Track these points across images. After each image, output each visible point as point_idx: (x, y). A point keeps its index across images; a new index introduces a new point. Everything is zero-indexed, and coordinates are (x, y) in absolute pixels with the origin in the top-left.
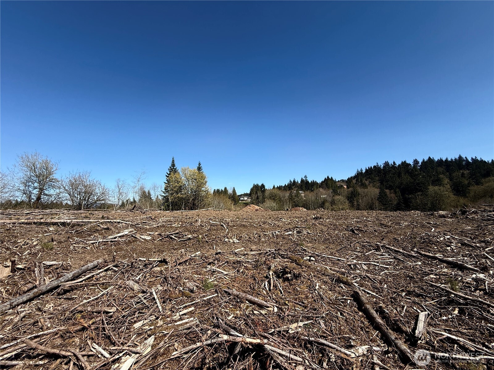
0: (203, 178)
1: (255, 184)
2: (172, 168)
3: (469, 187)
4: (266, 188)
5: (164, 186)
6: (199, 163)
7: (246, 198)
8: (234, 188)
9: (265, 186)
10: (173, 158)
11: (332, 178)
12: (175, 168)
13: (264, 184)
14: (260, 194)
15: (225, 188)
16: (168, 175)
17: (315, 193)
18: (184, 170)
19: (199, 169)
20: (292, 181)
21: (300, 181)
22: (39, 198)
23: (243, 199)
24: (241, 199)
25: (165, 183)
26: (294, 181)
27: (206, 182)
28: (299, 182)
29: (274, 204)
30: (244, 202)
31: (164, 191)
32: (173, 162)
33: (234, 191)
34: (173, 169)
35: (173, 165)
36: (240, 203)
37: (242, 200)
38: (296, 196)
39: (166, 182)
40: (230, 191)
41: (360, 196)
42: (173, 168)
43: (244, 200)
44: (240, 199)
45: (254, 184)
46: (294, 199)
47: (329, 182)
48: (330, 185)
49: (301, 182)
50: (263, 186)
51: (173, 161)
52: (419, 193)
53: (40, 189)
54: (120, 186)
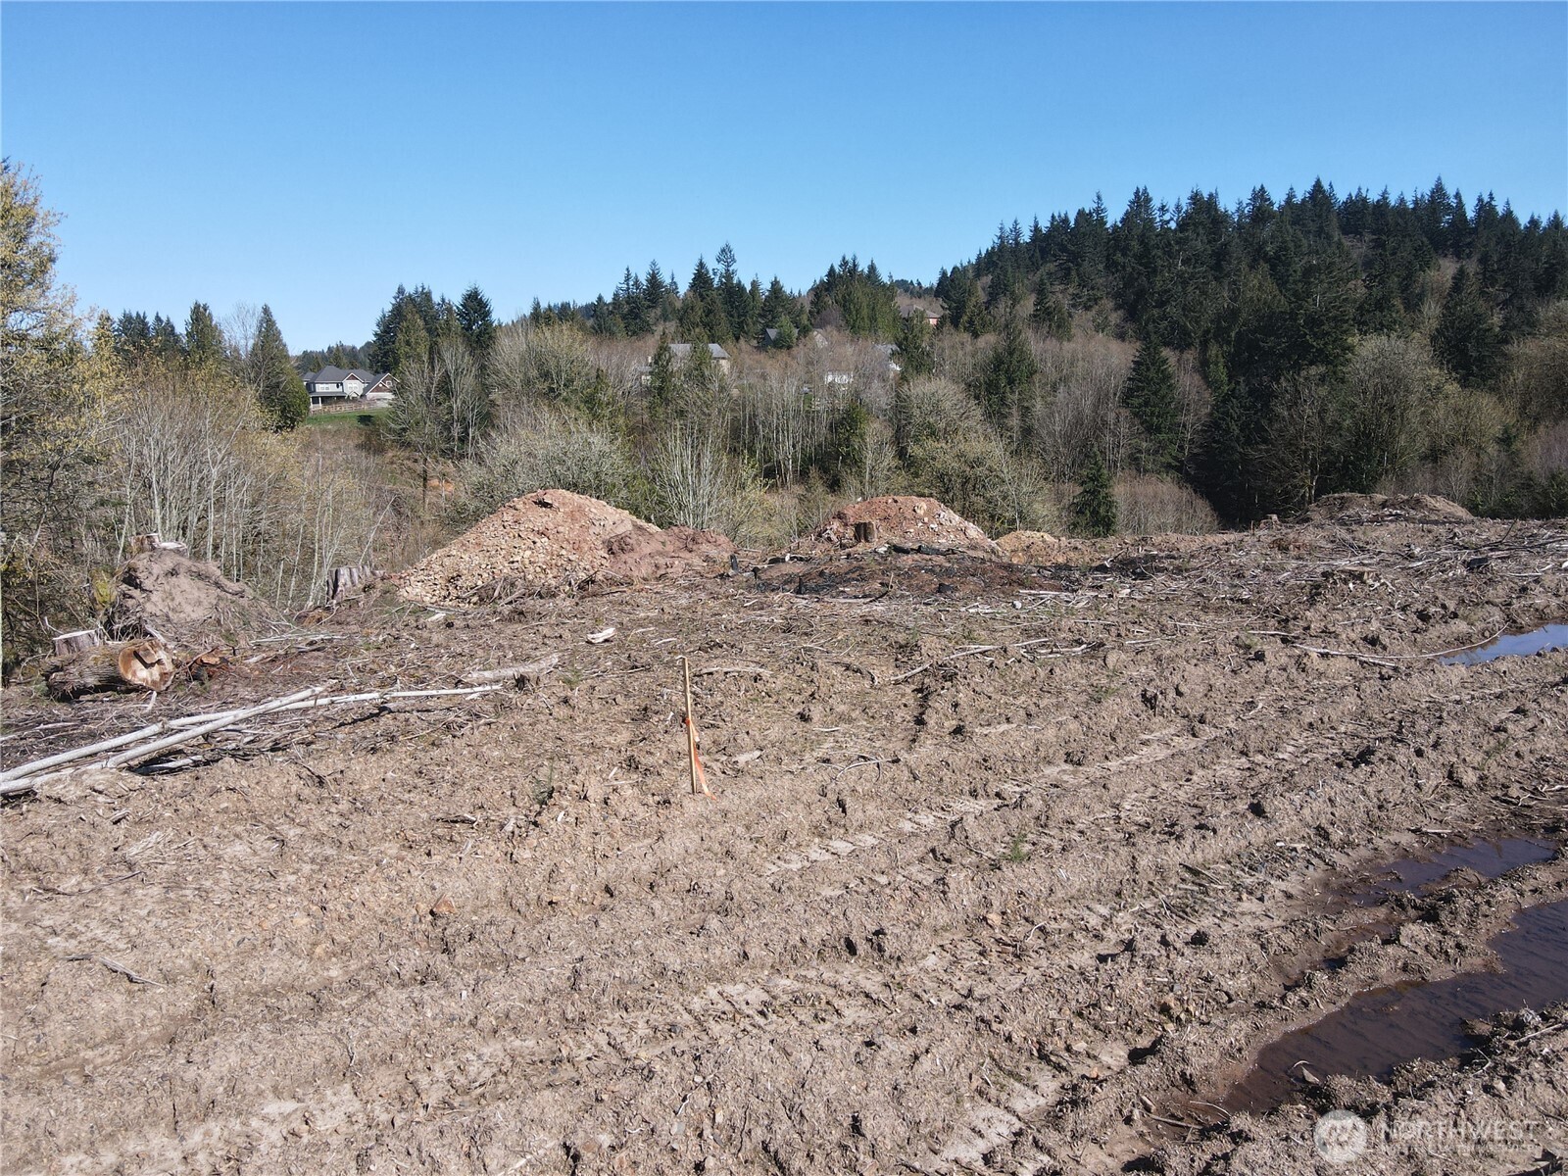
1: (410, 290)
3: (1506, 341)
7: (352, 387)
8: (266, 310)
9: (491, 304)
11: (872, 268)
13: (486, 294)
15: (199, 315)
17: (802, 361)
20: (643, 279)
21: (690, 279)
23: (332, 387)
24: (319, 386)
26: (653, 279)
27: (45, 262)
28: (683, 288)
29: (598, 441)
30: (345, 409)
33: (268, 330)
36: (316, 420)
37: (329, 399)
38: (689, 376)
40: (239, 335)
41: (1037, 378)
43: (341, 398)
44: (310, 387)
45: (401, 291)
47: (859, 294)
48: (865, 312)
49: (693, 286)
50: (475, 304)
52: (1313, 370)
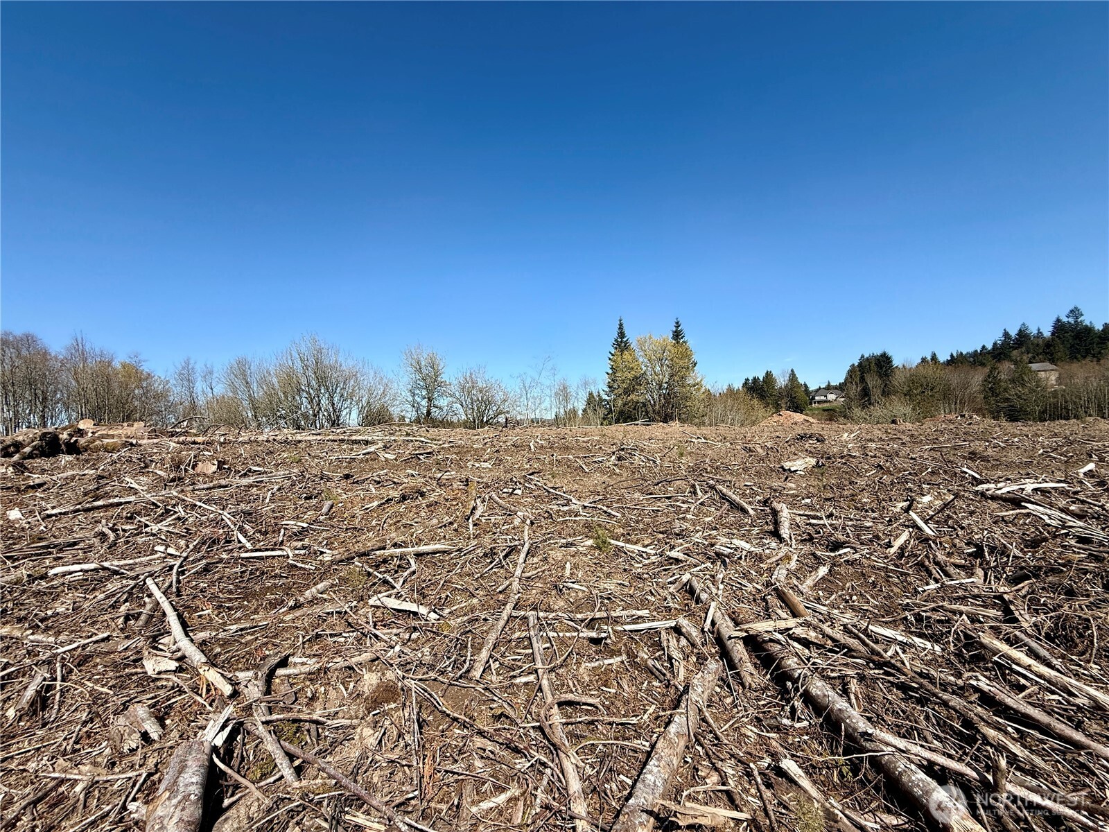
0: (686, 354)
1: (866, 355)
2: (620, 340)
4: (896, 362)
5: (607, 379)
6: (677, 323)
7: (831, 397)
8: (792, 371)
9: (893, 358)
10: (620, 320)
12: (625, 339)
13: (890, 353)
14: (873, 381)
15: (768, 374)
16: (611, 357)
18: (641, 343)
19: (677, 335)
20: (1015, 333)
21: (1051, 329)
22: (429, 413)
23: (823, 398)
24: (817, 398)
25: (608, 374)
28: (1045, 334)
30: (825, 405)
31: (607, 389)
32: (620, 328)
33: (793, 377)
34: (622, 344)
35: (622, 334)
36: (812, 409)
37: (819, 402)
38: (1013, 381)
39: (610, 372)
40: (781, 381)
42: (621, 342)
43: (826, 401)
44: (813, 398)
45: (863, 356)
46: (1005, 390)
49: (1052, 332)
50: (884, 358)
51: (621, 325)
53: (429, 398)
54: (527, 385)
